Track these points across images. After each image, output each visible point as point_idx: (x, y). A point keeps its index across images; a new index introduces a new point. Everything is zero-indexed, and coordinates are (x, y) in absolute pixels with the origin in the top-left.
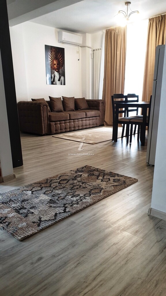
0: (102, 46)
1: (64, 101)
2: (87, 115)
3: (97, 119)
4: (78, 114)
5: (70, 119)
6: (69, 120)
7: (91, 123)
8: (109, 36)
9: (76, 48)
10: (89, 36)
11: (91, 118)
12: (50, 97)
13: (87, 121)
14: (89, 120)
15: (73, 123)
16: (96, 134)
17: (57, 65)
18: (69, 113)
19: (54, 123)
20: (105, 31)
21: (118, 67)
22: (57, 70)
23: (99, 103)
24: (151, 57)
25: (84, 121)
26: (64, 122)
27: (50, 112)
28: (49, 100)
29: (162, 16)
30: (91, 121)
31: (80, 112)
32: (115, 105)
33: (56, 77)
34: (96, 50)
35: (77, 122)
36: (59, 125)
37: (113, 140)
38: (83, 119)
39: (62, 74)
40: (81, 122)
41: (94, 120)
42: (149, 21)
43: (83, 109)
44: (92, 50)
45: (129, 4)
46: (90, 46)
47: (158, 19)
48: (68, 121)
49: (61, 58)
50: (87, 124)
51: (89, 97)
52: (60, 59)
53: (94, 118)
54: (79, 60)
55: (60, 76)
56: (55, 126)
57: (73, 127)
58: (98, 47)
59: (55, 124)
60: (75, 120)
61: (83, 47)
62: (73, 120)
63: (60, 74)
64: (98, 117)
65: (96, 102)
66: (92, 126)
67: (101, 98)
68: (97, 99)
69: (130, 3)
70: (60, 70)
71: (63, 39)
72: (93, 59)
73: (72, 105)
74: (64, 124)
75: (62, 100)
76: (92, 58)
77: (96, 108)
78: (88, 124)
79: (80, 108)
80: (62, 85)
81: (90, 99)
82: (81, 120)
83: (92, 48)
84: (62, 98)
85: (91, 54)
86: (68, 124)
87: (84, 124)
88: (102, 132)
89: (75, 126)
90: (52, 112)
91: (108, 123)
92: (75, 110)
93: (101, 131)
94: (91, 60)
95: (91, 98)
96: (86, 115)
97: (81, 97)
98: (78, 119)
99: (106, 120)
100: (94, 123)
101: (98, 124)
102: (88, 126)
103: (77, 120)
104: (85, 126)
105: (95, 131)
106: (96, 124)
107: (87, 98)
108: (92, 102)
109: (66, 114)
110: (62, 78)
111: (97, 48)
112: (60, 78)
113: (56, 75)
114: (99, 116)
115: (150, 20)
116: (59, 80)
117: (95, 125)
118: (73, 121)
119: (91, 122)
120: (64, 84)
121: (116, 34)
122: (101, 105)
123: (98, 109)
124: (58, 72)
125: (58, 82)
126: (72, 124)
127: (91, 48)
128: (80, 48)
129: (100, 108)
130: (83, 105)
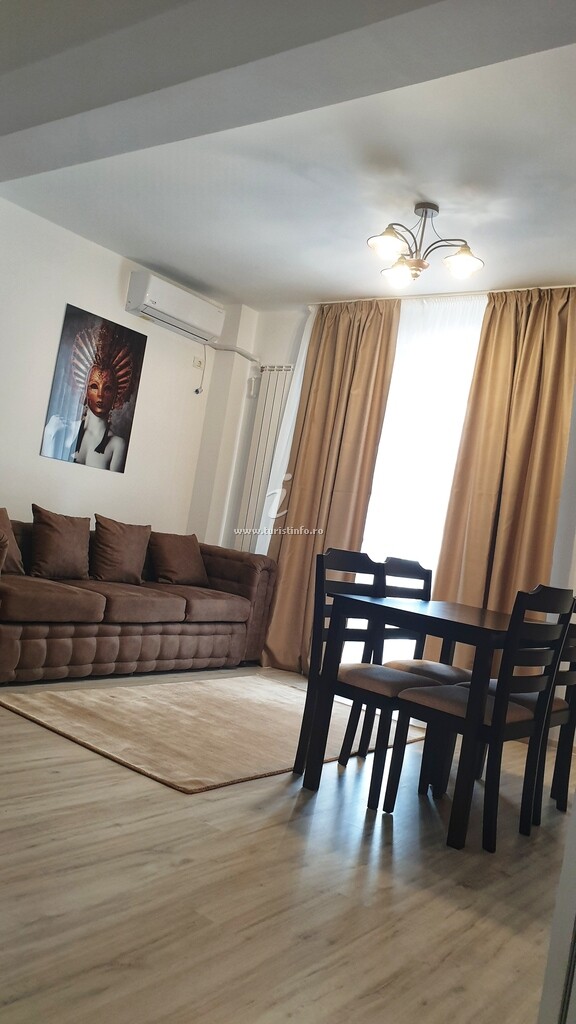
0: (294, 360)
1: (101, 536)
2: (193, 612)
3: (235, 636)
4: (153, 602)
5: (106, 621)
6: (102, 623)
7: (205, 649)
8: (329, 328)
9: (197, 347)
10: (251, 318)
11: (207, 628)
12: (36, 509)
13: (189, 638)
14: (200, 634)
15: (116, 640)
16: (219, 713)
17: (104, 388)
18: (108, 592)
19: (20, 629)
20: (313, 310)
21: (347, 446)
22: (99, 410)
23: (255, 569)
24: (488, 427)
25: (171, 637)
26: (71, 629)
27: (20, 573)
28: (28, 518)
29: (540, 291)
30: (205, 638)
31: (160, 595)
32: (329, 601)
33: (91, 433)
34: (272, 369)
35: (138, 638)
36: (43, 643)
37: (297, 770)
38: (171, 627)
39: (120, 429)
40: (157, 638)
41: (220, 638)
42: (487, 302)
43: (178, 583)
44: (254, 368)
45: (430, 211)
46: (251, 350)
47: (524, 300)
48: (95, 628)
49: (127, 369)
50: (185, 652)
51: (217, 537)
52: (121, 373)
53: (220, 627)
54: (197, 391)
55: (110, 434)
56: (23, 647)
57: (115, 658)
58: (280, 358)
59: (24, 637)
60: (130, 627)
61: (225, 348)
62: (122, 624)
63: (108, 427)
64: (240, 626)
65: (242, 561)
66: (205, 662)
67: (262, 548)
68: (245, 549)
69: (435, 207)
70: (114, 413)
71: (147, 301)
72: (254, 399)
73: (132, 559)
74: (69, 642)
75: (93, 528)
76: (249, 396)
77: (235, 585)
78: (192, 652)
79: (169, 575)
80: (108, 468)
81: (220, 545)
82: (159, 628)
83: (258, 360)
84: (93, 522)
85: (250, 381)
86: (93, 641)
87: (171, 651)
88: (248, 702)
89: (127, 653)
90: (28, 574)
91: (280, 658)
92: (142, 581)
93: (246, 695)
94: (244, 403)
95: (221, 543)
96: (188, 610)
97: (182, 532)
98: (144, 624)
99: (271, 642)
100: (219, 651)
101: (237, 657)
102: (189, 663)
103: (140, 629)
104: (173, 662)
105: (216, 695)
106: (228, 656)
107: (207, 540)
108: (226, 558)
109: (91, 597)
110: (116, 444)
111: (277, 364)
112: (106, 440)
113: (90, 428)
114: (245, 622)
115: (492, 297)
116: (100, 449)
117: (223, 660)
118: (118, 629)
119: (206, 643)
120: (121, 469)
121: (357, 324)
122: (259, 576)
123: (246, 594)
124: (103, 416)
125: (92, 456)
126: (113, 646)
127: (252, 360)
128: (211, 352)
129: (255, 590)
130: (182, 566)
